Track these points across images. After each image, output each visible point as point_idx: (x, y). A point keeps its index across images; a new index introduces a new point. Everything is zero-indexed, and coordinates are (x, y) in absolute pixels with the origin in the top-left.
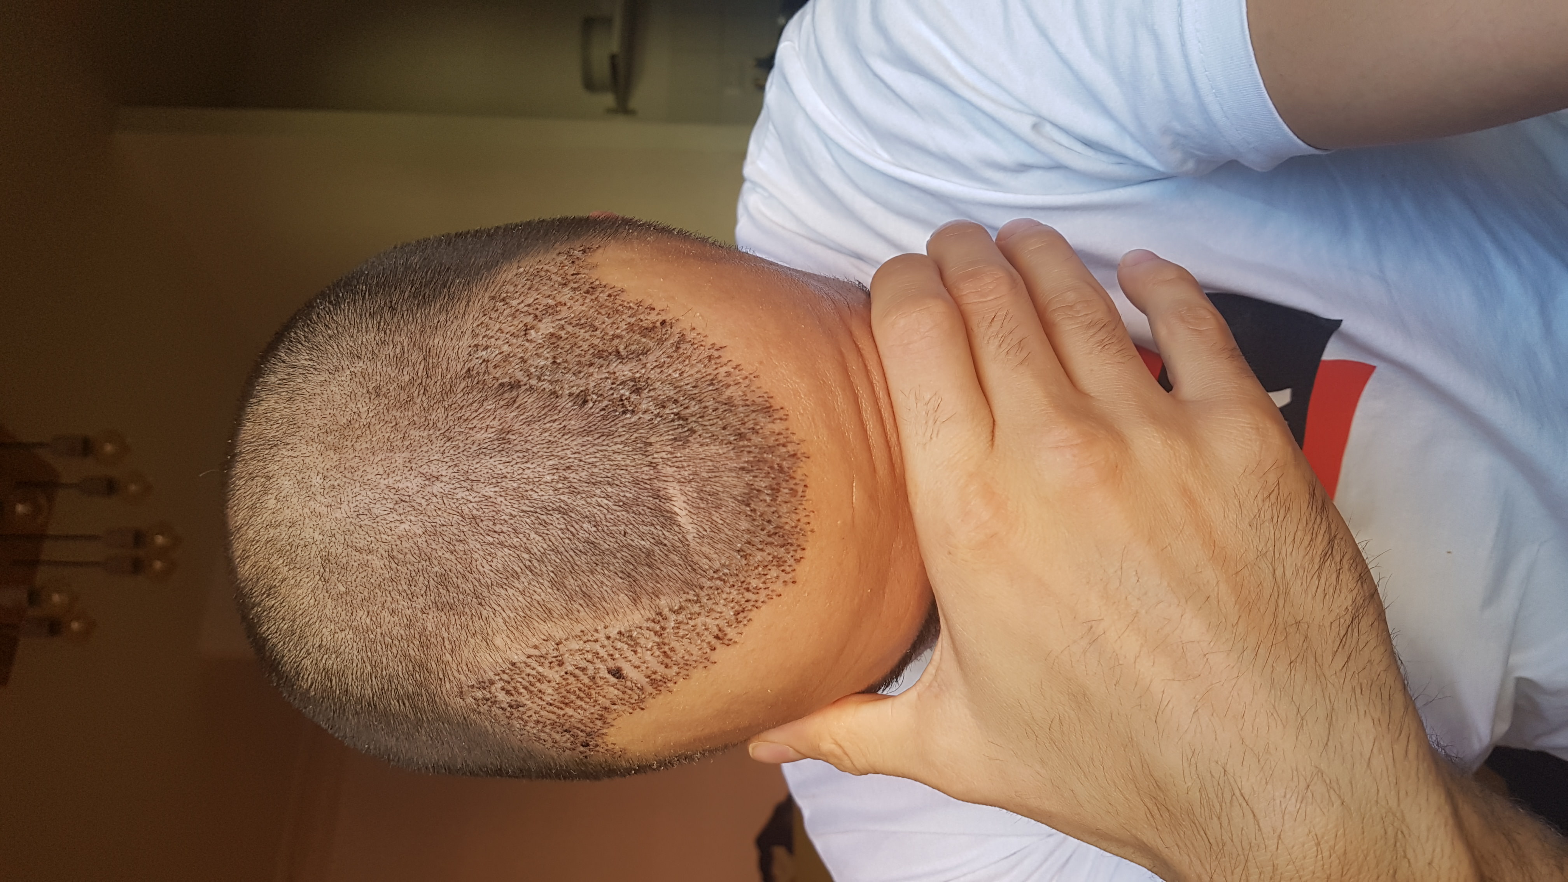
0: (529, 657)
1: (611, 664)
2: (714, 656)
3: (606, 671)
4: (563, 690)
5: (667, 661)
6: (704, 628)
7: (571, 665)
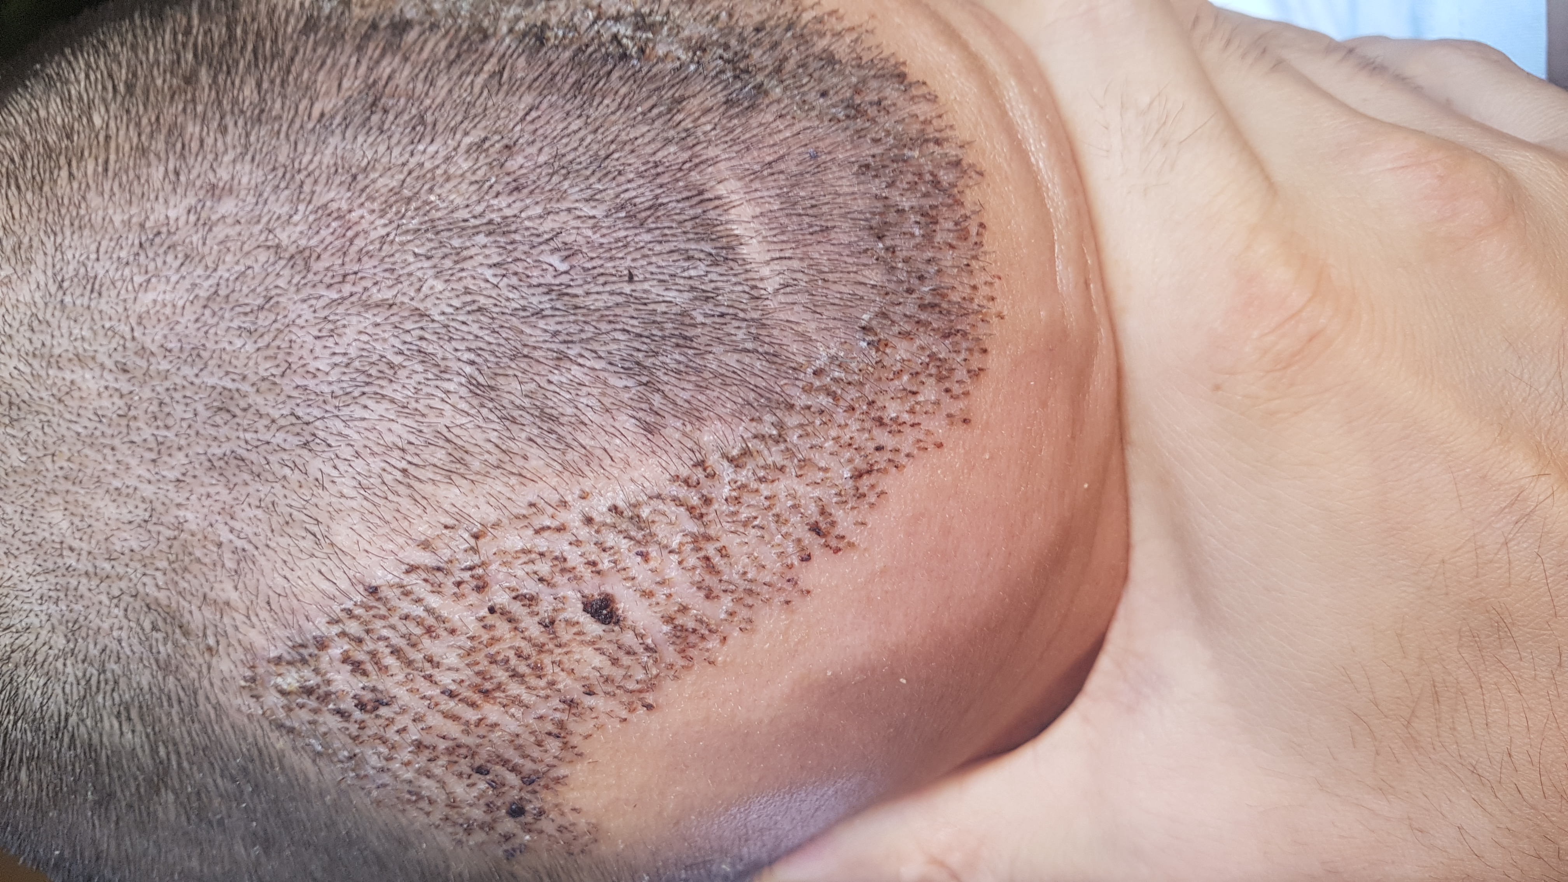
0: (412, 569)
1: (592, 587)
2: (809, 576)
3: (580, 606)
4: (480, 657)
5: (711, 581)
6: (790, 503)
7: (504, 589)
